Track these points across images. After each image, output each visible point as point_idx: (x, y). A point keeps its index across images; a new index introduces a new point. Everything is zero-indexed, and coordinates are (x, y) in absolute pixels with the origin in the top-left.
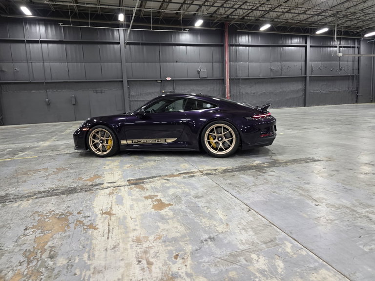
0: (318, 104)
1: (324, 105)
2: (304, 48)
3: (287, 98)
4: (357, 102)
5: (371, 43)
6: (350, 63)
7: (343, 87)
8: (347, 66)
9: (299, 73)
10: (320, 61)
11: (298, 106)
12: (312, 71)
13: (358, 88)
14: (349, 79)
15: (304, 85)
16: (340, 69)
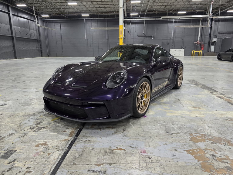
0: (23, 57)
1: (26, 58)
2: (8, 14)
3: (3, 52)
4: (42, 56)
5: (43, 21)
6: (35, 32)
7: (34, 46)
8: (34, 33)
9: (8, 34)
10: (19, 27)
11: (11, 58)
12: (16, 33)
13: (41, 48)
14: (36, 42)
15: (12, 43)
16: (31, 35)
